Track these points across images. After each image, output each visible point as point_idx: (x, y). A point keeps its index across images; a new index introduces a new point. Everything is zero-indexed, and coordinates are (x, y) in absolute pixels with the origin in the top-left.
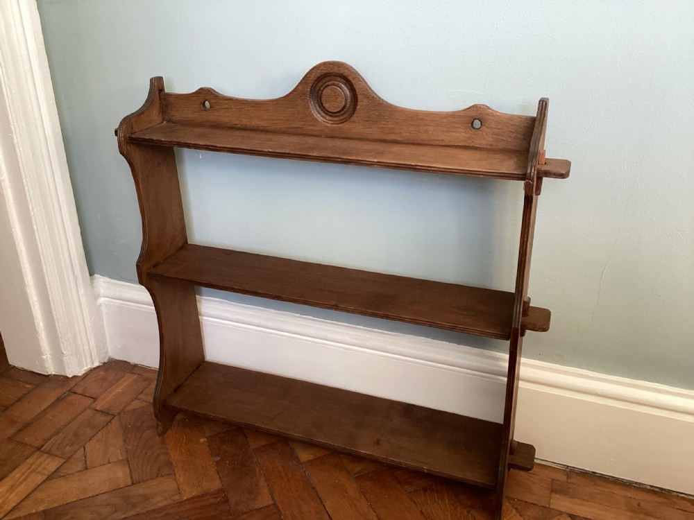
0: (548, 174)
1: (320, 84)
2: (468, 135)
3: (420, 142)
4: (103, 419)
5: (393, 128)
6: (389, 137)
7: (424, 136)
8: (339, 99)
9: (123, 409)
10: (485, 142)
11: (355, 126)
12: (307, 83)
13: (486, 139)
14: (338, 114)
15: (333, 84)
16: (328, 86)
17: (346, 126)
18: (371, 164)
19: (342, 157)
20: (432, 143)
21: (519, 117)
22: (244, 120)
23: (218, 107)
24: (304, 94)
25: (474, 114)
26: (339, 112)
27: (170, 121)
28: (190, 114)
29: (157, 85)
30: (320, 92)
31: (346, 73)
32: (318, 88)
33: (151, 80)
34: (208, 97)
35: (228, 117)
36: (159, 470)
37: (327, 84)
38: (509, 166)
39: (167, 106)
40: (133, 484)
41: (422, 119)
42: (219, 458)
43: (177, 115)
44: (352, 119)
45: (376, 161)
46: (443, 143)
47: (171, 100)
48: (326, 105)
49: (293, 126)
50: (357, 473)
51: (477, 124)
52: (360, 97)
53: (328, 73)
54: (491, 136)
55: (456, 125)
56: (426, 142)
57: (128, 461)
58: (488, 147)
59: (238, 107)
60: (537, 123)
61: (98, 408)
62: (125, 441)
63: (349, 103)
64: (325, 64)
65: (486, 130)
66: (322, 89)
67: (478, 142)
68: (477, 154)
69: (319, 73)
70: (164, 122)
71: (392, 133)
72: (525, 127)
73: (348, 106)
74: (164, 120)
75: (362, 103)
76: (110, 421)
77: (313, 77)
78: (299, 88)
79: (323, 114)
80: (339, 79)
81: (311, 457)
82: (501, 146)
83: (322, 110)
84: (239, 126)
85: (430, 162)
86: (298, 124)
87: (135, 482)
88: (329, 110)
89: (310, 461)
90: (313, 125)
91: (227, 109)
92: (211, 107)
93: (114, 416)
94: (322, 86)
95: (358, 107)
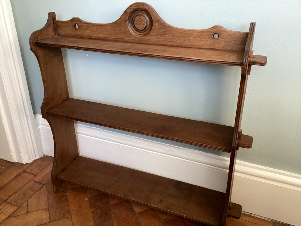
0: (254, 63)
1: (133, 15)
2: (211, 42)
3: (186, 46)
4: (39, 186)
5: (172, 39)
6: (169, 43)
7: (188, 43)
8: (143, 23)
9: (48, 181)
10: (220, 46)
11: (152, 37)
12: (126, 14)
13: (220, 45)
14: (143, 31)
15: (140, 15)
16: (138, 15)
17: (147, 38)
18: (158, 57)
19: (143, 53)
20: (192, 46)
21: (240, 33)
22: (95, 34)
23: (82, 27)
24: (125, 20)
25: (215, 31)
26: (144, 30)
27: (59, 35)
28: (68, 31)
29: (52, 16)
30: (134, 19)
31: (147, 8)
32: (132, 17)
33: (49, 14)
34: (77, 22)
36: (64, 215)
38: (233, 58)
39: (57, 27)
40: (50, 222)
41: (187, 34)
42: (94, 209)
43: (62, 31)
44: (150, 34)
45: (161, 55)
46: (198, 47)
47: (59, 24)
48: (137, 26)
49: (119, 37)
50: (164, 220)
51: (216, 36)
52: (154, 21)
53: (137, 9)
54: (223, 42)
55: (205, 37)
56: (189, 46)
57: (49, 209)
58: (222, 49)
59: (92, 27)
60: (249, 35)
61: (36, 180)
62: (48, 198)
63: (148, 25)
64: (136, 4)
65: (221, 39)
66: (134, 17)
67: (216, 46)
68: (216, 53)
69: (133, 8)
70: (56, 36)
71: (171, 41)
72: (242, 38)
73: (148, 26)
74: (55, 34)
75: (155, 24)
76: (42, 187)
77: (129, 11)
78: (123, 16)
79: (135, 31)
80: (144, 12)
81: (141, 211)
82: (229, 48)
83: (135, 29)
84: (92, 37)
85: (190, 56)
86: (122, 36)
87: (51, 221)
88: (138, 29)
89: (140, 213)
90: (130, 37)
91: (86, 28)
92: (78, 28)
93: (44, 185)
94: (134, 16)
95: (153, 27)
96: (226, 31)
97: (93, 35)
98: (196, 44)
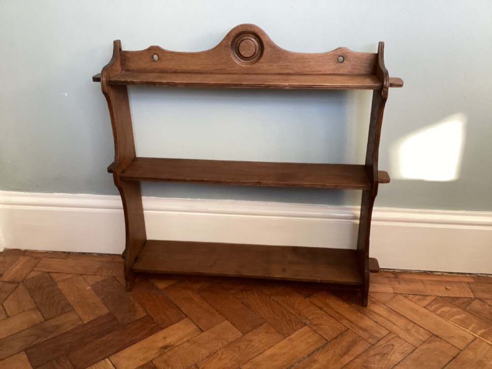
0: (392, 85)
1: (237, 39)
2: (335, 67)
3: (305, 73)
4: (12, 286)
5: (288, 66)
6: (284, 71)
7: (308, 69)
8: (251, 48)
10: (346, 71)
11: (263, 65)
12: (229, 39)
13: (346, 68)
14: (253, 57)
15: (247, 39)
16: (243, 40)
17: (256, 66)
20: (313, 73)
21: (367, 54)
22: (183, 66)
23: (164, 58)
24: (227, 46)
25: (340, 53)
26: (251, 56)
27: (128, 70)
28: (143, 64)
30: (238, 44)
31: (257, 31)
32: (236, 41)
33: (114, 42)
34: (157, 52)
35: (171, 65)
38: (369, 82)
39: (125, 60)
41: (307, 58)
43: (132, 65)
44: (261, 61)
46: (320, 73)
47: (129, 55)
48: (242, 53)
49: (219, 68)
51: (341, 58)
52: (265, 46)
53: (244, 32)
54: (350, 66)
55: (328, 61)
56: (309, 73)
58: (348, 73)
59: (180, 58)
60: (380, 56)
62: (32, 297)
63: (257, 51)
64: (241, 26)
65: (346, 63)
66: (239, 42)
67: (342, 70)
68: (345, 78)
69: (237, 32)
70: (123, 72)
71: (287, 68)
72: (371, 59)
73: (257, 52)
74: (122, 70)
75: (267, 50)
76: (18, 286)
77: (233, 34)
78: (224, 42)
79: (240, 59)
80: (251, 35)
82: (356, 72)
83: (239, 56)
84: (179, 71)
86: (222, 67)
88: (244, 56)
89: (167, 288)
90: (233, 67)
91: (171, 59)
92: (159, 59)
93: (19, 283)
94: (239, 41)
95: (264, 53)
96: (351, 53)
97: (181, 67)
98: (318, 70)
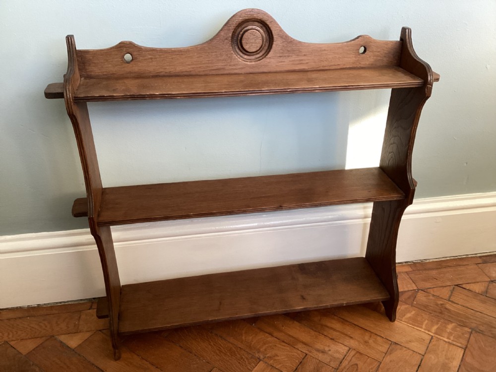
1: (239, 30)
2: (357, 59)
3: (322, 68)
5: (302, 60)
7: (325, 63)
8: (257, 40)
10: (367, 63)
11: (272, 62)
12: (229, 30)
13: (369, 59)
14: (255, 53)
15: (252, 29)
16: (248, 30)
17: (263, 63)
20: (331, 68)
22: (168, 67)
23: (141, 58)
24: (226, 39)
25: (361, 42)
26: (257, 51)
27: (89, 77)
28: (110, 68)
30: (240, 36)
31: (265, 18)
32: (238, 32)
34: (130, 50)
35: (152, 67)
37: (246, 29)
39: (84, 63)
41: (325, 50)
43: (95, 70)
44: (269, 55)
46: (339, 67)
47: (88, 56)
48: (246, 47)
52: (275, 36)
53: (247, 20)
54: (372, 57)
55: (349, 52)
56: (326, 68)
58: (371, 66)
59: (163, 57)
63: (264, 43)
65: (369, 54)
66: (242, 33)
67: (363, 63)
69: (240, 19)
71: (301, 64)
72: (395, 48)
73: (264, 45)
74: (81, 77)
75: (277, 43)
77: (235, 23)
78: (221, 33)
79: (242, 54)
80: (256, 23)
82: (379, 64)
83: (241, 51)
84: (162, 74)
86: (220, 65)
88: (248, 50)
90: (234, 65)
91: (151, 59)
92: (132, 59)
94: (241, 31)
95: (274, 46)
96: (375, 42)
97: (166, 69)
98: (336, 64)
